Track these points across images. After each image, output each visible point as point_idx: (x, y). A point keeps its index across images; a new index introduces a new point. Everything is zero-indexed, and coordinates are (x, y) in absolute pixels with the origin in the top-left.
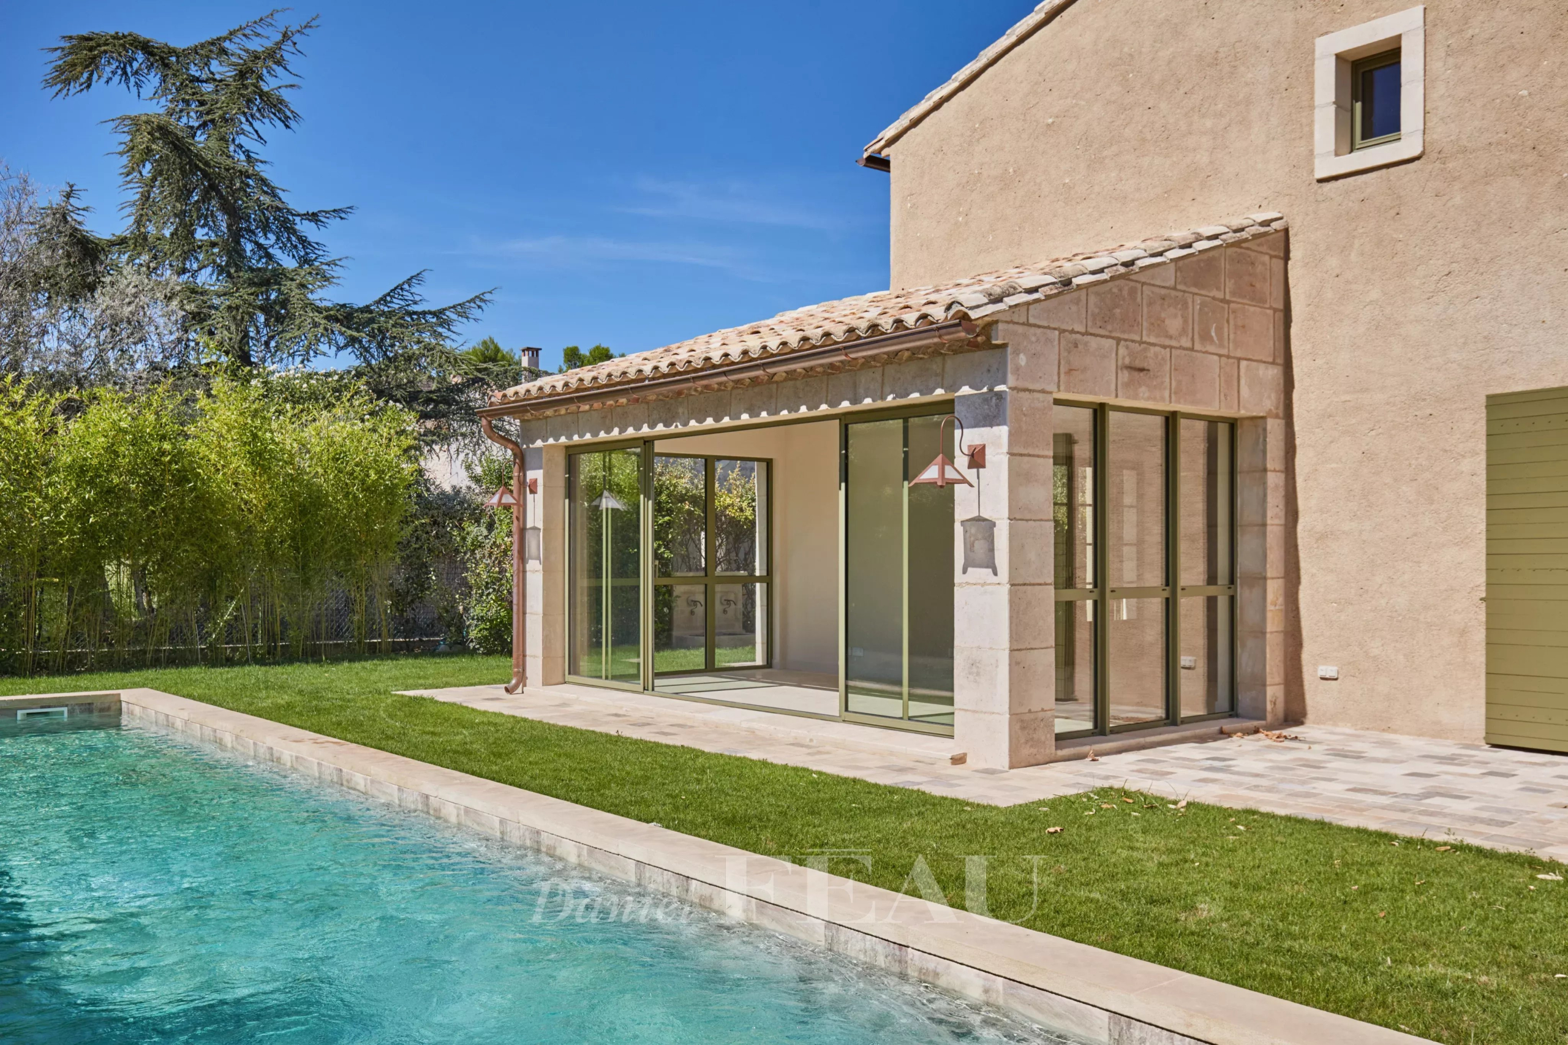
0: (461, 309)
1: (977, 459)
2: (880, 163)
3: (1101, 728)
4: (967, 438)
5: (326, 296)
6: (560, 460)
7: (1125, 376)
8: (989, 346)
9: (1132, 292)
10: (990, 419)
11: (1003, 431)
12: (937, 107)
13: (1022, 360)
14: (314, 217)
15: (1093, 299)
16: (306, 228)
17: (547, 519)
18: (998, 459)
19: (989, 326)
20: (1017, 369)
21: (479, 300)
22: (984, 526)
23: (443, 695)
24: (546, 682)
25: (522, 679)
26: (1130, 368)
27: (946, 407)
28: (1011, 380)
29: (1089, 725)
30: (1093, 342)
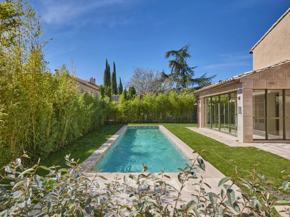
0: (213, 77)
1: (239, 98)
2: (251, 53)
3: (267, 139)
4: (238, 95)
5: (193, 78)
6: (203, 99)
7: (269, 84)
8: (239, 83)
9: (270, 72)
10: (241, 93)
11: (242, 94)
12: (259, 43)
13: (245, 84)
14: (193, 68)
15: (261, 74)
16: (192, 70)
17: (201, 106)
18: (242, 98)
19: (239, 80)
20: (244, 86)
21: (215, 76)
22: (240, 108)
23: (189, 128)
24: (202, 127)
25: (199, 126)
26: (270, 83)
27: (236, 91)
28: (243, 87)
29: (265, 138)
30: (261, 80)
